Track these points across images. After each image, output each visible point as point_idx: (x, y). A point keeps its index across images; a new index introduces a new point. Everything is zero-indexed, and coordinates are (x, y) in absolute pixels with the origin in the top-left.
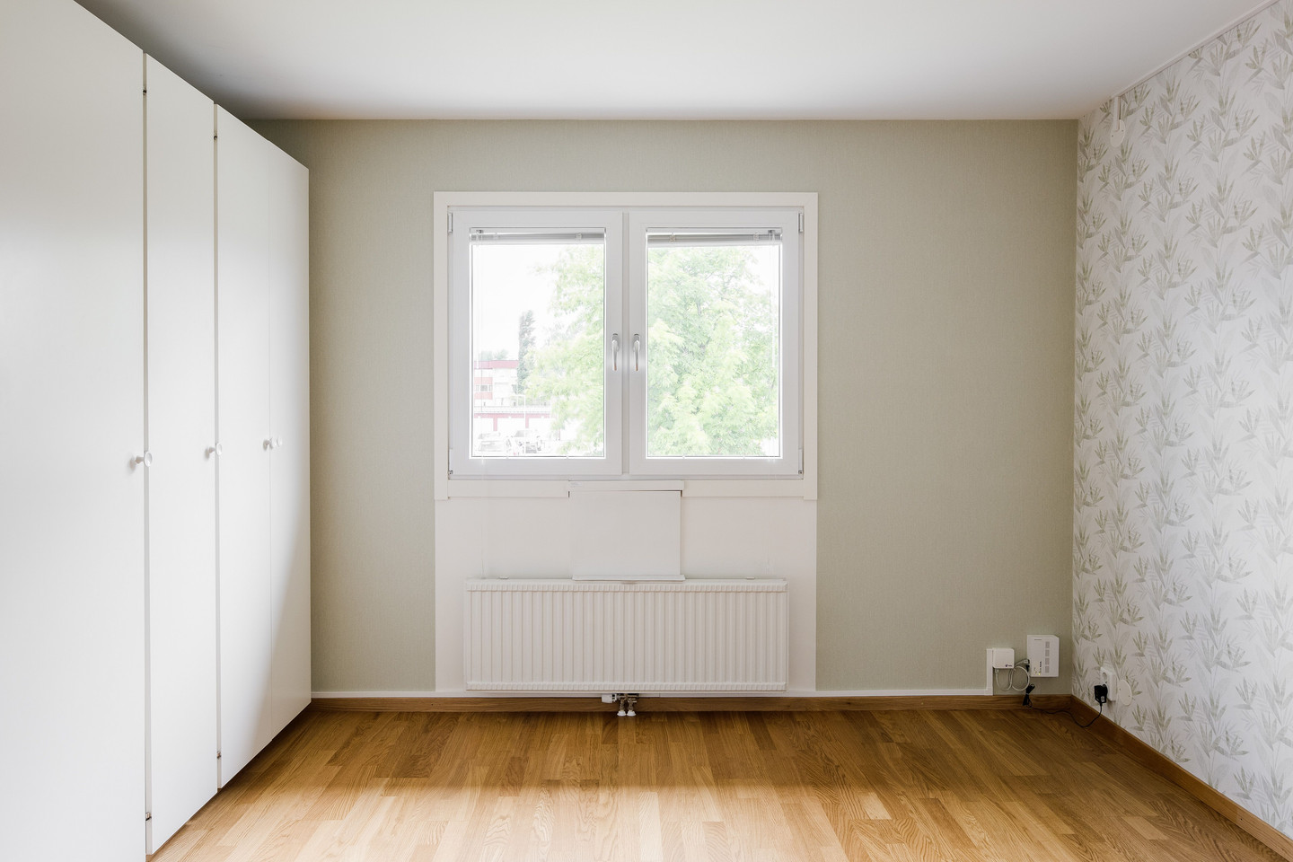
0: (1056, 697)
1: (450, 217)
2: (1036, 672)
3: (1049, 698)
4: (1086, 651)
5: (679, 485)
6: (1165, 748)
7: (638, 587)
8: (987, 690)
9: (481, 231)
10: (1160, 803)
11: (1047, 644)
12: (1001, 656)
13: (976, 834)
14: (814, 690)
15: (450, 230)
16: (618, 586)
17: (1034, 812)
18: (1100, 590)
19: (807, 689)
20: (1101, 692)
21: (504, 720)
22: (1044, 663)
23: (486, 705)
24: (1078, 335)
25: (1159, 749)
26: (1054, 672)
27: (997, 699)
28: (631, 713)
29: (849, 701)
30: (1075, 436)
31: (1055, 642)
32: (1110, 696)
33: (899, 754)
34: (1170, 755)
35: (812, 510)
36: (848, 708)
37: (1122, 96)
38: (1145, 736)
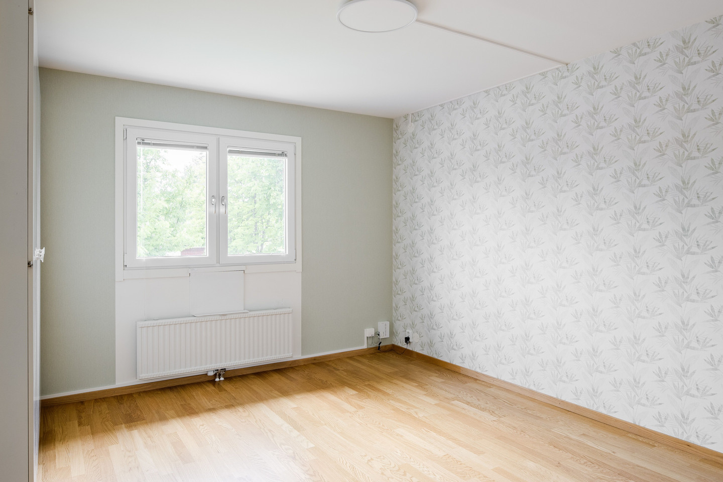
0: (388, 345)
1: (125, 131)
2: (382, 337)
3: (386, 346)
4: (399, 326)
5: (243, 268)
6: (433, 354)
7: (228, 317)
8: (365, 347)
9: (143, 140)
10: (437, 372)
11: (386, 324)
12: (369, 332)
13: (389, 391)
14: (300, 356)
15: (125, 138)
16: (218, 317)
17: (402, 381)
18: (405, 302)
19: (298, 356)
20: (407, 340)
21: (160, 392)
22: (384, 334)
23: (145, 387)
24: (394, 203)
25: (431, 355)
26: (388, 336)
27: (369, 349)
28: (222, 379)
29: (315, 359)
30: (393, 242)
31: (388, 323)
32: (410, 340)
33: (346, 374)
34: (435, 356)
35: (299, 277)
36: (315, 362)
37: (413, 114)
38: (425, 352)
